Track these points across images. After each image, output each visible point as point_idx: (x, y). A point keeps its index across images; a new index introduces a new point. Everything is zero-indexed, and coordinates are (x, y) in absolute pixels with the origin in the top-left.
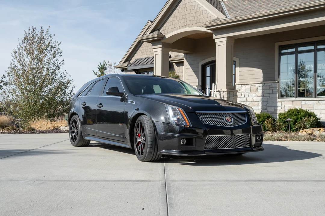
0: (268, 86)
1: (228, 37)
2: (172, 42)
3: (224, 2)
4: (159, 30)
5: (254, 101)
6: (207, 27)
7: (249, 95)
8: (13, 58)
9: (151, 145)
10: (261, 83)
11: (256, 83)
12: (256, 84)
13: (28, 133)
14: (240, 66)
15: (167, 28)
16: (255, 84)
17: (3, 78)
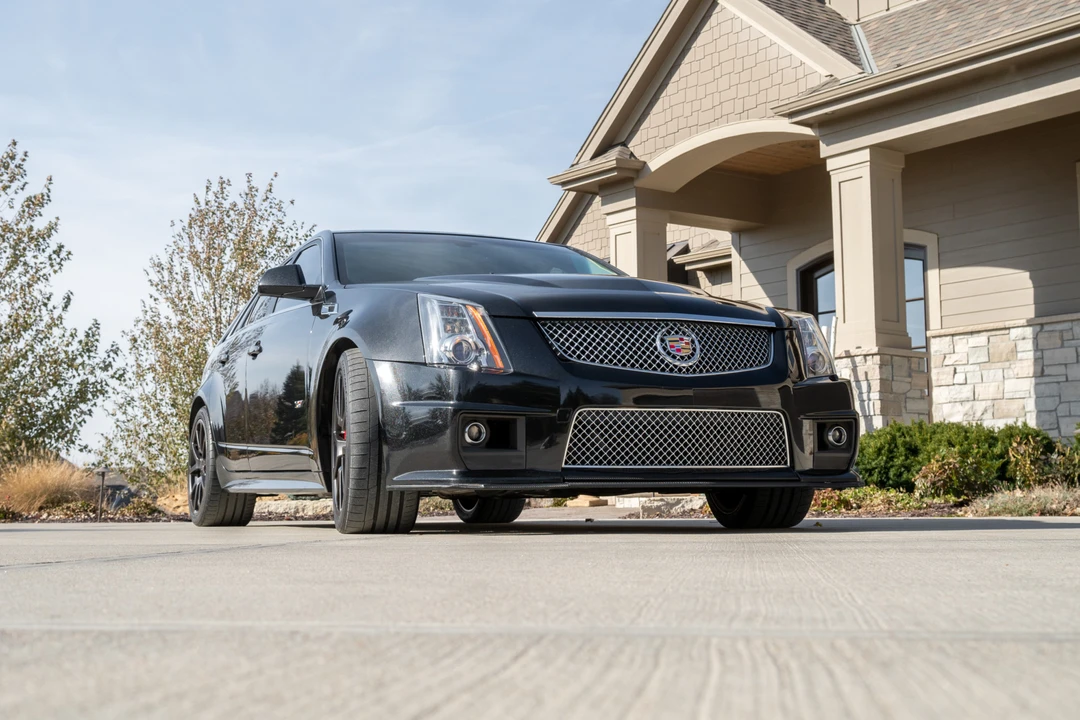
0: (1057, 334)
1: (875, 149)
2: (675, 185)
3: (864, 25)
4: (624, 144)
5: (1006, 396)
6: (791, 115)
7: (985, 373)
8: (153, 291)
9: (364, 457)
10: (1030, 324)
11: (1007, 324)
12: (1009, 328)
13: (131, 520)
14: (942, 265)
15: (653, 133)
16: (1005, 329)
17: (112, 354)
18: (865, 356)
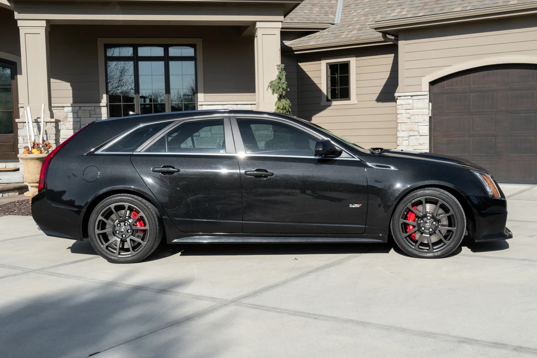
0: (88, 112)
10: (71, 106)
12: (64, 107)
18: (47, 122)
